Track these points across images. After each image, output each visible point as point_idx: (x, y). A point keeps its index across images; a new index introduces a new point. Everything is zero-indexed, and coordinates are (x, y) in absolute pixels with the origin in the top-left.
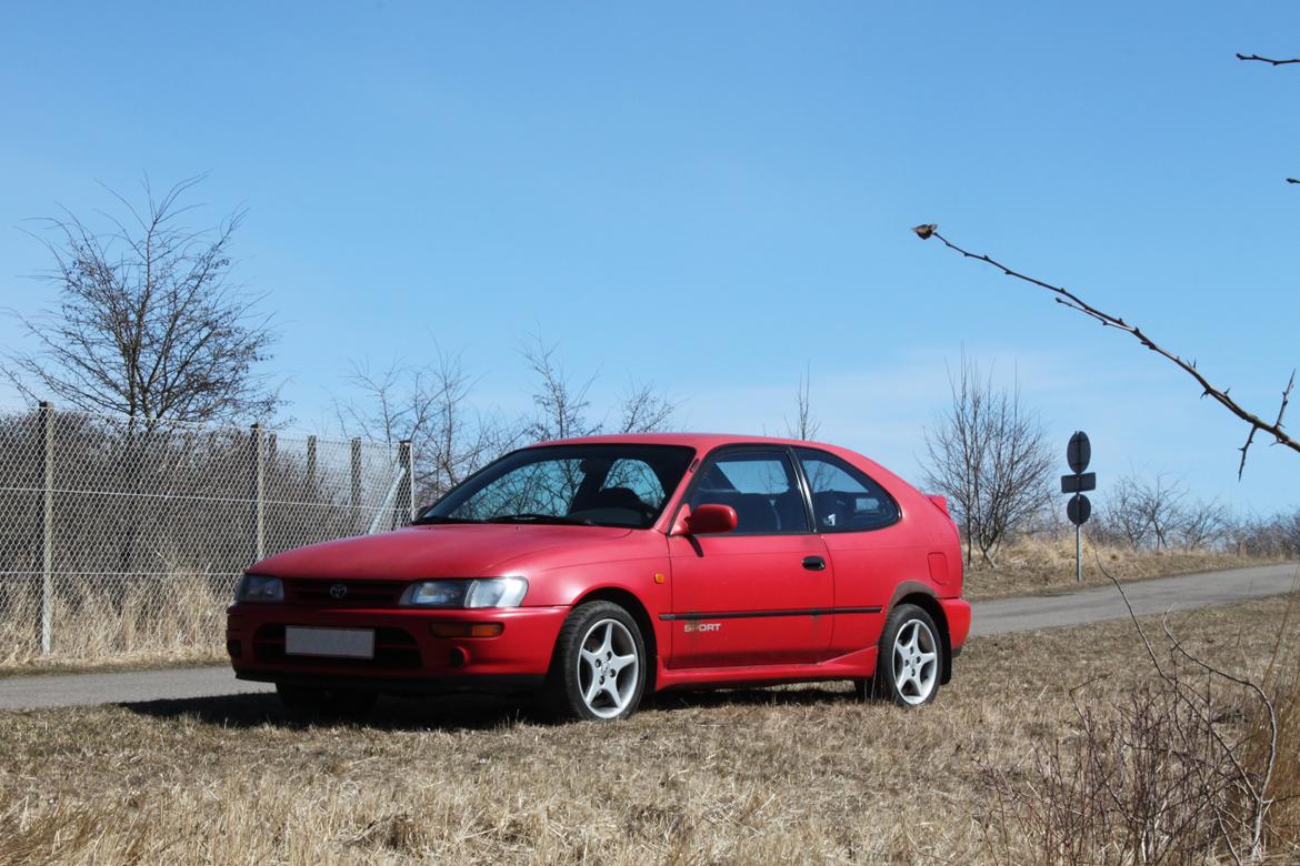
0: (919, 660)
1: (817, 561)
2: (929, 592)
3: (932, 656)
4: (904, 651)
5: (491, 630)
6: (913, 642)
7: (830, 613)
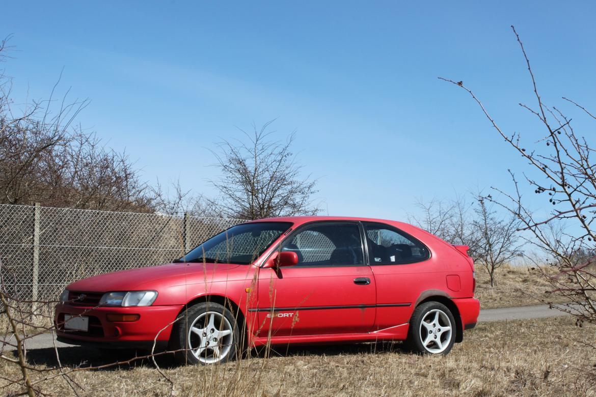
0: (439, 330)
1: (364, 280)
2: (445, 295)
3: (449, 328)
4: (429, 326)
5: (133, 318)
6: (436, 321)
7: (374, 307)
